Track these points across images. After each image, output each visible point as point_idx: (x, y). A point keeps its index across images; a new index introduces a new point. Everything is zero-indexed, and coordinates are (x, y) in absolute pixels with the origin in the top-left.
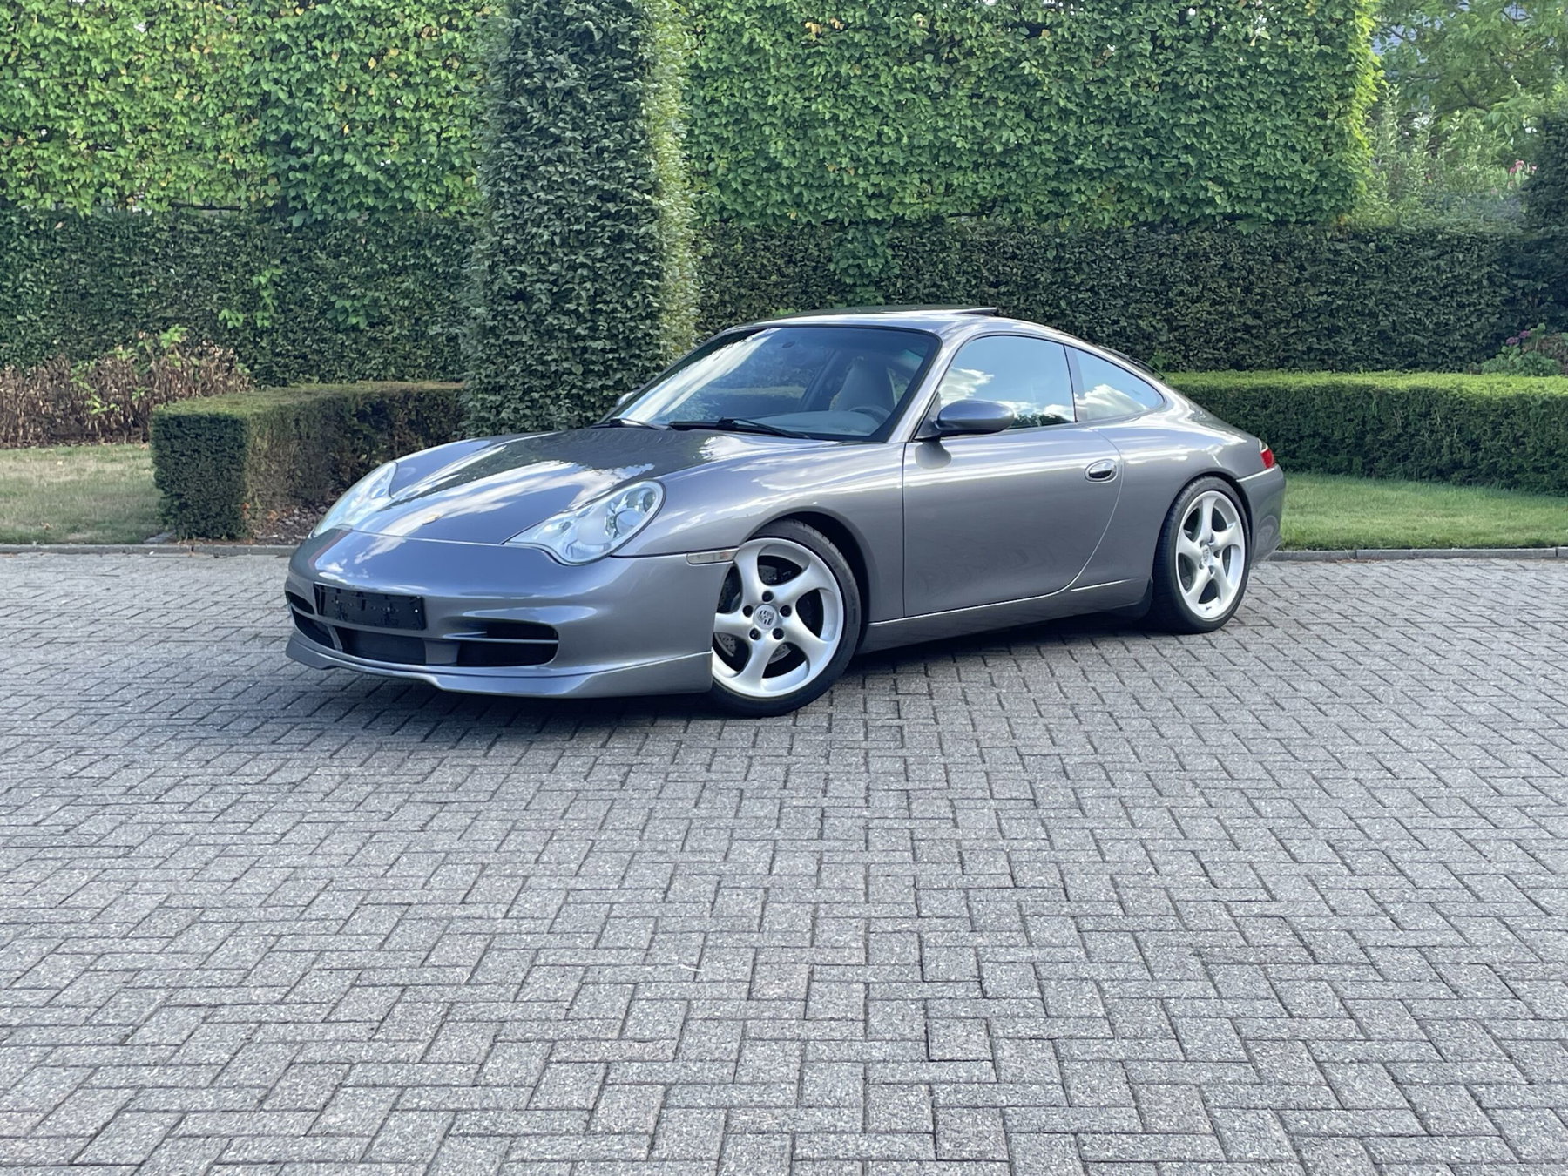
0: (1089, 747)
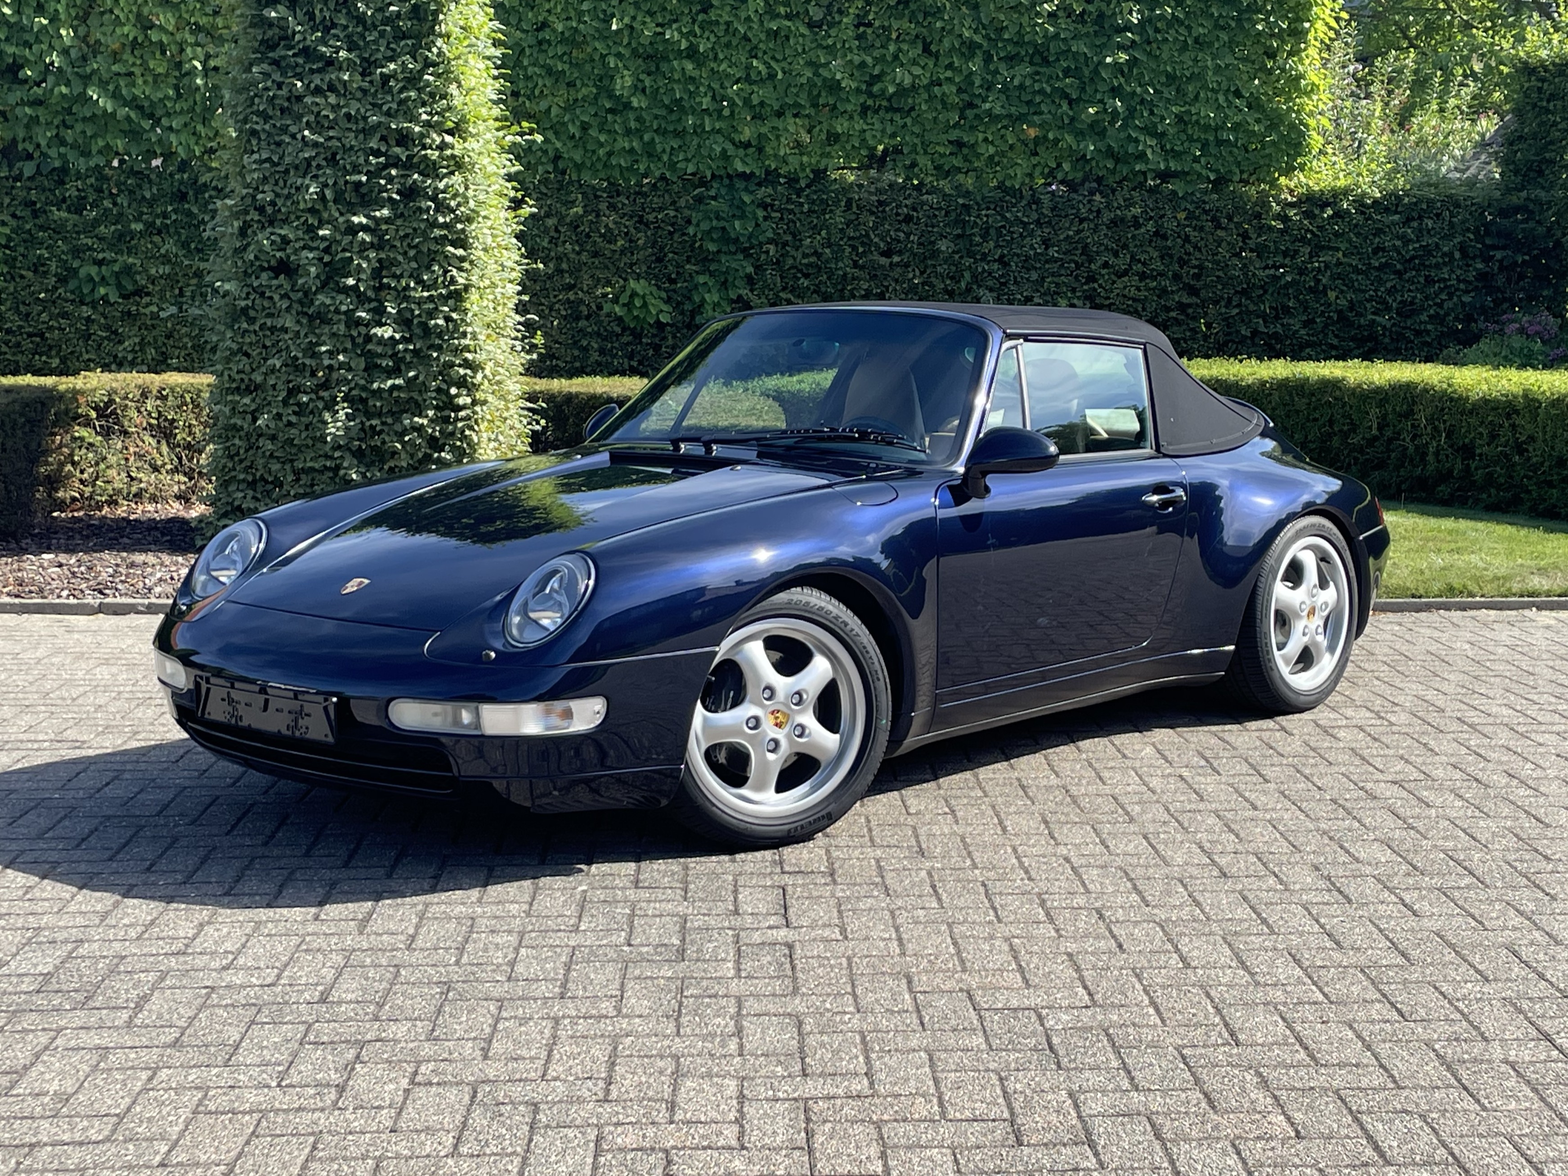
0: (1081, 991)
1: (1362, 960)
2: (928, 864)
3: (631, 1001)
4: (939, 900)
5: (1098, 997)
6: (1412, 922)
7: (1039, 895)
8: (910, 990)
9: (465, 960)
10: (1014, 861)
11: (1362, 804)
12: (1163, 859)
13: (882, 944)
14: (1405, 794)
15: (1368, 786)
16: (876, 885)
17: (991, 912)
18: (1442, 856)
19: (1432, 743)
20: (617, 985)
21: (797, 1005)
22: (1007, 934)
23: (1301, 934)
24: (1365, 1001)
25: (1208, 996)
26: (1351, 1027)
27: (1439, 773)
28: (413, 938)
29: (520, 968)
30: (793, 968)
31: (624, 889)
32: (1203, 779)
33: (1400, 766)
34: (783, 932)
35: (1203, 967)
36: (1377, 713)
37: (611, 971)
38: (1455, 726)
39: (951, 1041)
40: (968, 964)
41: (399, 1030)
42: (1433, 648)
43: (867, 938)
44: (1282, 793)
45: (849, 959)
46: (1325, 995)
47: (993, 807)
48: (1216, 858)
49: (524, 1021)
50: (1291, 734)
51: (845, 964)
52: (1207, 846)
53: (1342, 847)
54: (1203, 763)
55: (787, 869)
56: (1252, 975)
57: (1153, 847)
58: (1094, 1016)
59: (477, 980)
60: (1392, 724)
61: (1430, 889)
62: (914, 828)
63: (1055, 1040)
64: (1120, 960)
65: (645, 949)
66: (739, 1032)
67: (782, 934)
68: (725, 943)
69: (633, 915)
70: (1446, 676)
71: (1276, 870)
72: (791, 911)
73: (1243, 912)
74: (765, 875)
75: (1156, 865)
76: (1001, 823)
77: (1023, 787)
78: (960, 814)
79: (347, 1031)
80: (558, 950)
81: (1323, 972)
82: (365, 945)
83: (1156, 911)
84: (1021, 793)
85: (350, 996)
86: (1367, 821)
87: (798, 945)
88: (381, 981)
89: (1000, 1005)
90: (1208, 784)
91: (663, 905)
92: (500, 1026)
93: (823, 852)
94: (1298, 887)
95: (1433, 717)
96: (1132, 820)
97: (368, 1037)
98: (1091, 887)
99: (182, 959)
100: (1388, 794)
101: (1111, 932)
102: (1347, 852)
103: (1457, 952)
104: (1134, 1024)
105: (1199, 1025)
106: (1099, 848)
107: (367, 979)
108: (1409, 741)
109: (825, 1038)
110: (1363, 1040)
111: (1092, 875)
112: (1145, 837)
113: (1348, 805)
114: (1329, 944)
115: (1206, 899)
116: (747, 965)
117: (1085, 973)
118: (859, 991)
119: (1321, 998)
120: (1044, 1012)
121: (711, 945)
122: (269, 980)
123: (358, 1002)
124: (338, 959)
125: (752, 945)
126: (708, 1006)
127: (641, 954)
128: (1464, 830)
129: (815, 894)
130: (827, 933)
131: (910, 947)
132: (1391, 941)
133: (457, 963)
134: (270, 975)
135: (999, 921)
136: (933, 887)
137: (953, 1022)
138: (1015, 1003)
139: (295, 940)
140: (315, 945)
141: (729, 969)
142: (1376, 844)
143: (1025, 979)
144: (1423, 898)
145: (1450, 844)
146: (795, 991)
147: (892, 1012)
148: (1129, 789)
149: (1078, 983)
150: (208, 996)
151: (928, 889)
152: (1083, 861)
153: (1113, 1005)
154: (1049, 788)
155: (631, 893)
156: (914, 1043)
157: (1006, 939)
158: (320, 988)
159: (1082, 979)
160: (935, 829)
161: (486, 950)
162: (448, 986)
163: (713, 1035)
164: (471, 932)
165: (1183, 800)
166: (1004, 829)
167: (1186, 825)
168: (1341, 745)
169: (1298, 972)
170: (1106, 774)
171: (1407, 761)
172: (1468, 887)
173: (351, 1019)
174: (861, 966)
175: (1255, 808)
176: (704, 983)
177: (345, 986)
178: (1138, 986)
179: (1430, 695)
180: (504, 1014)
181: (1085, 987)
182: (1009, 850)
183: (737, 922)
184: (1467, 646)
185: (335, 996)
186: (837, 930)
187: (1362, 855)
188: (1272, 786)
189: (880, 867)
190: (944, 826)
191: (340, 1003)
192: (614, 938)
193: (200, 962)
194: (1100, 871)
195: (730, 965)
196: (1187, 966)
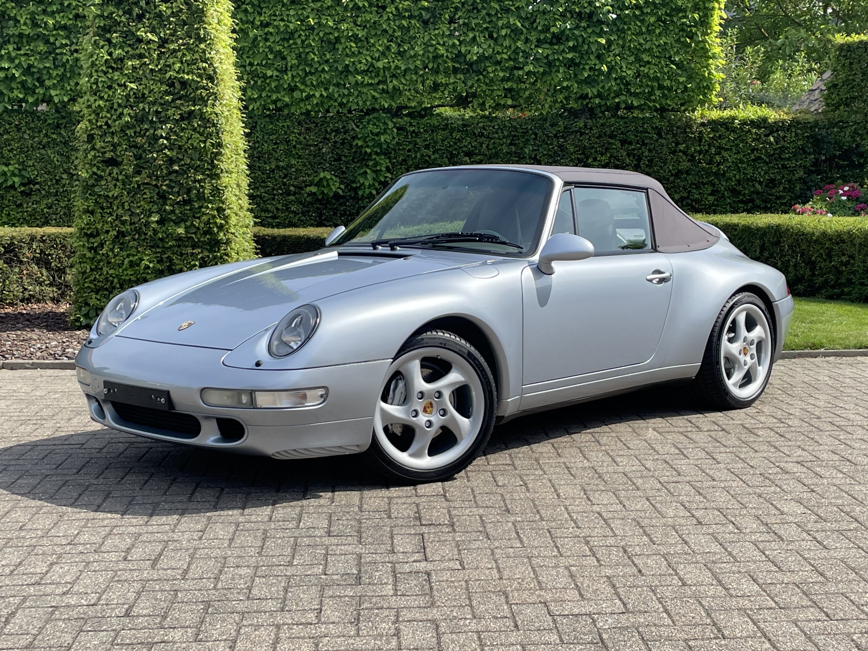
0: (618, 602)
1: (797, 579)
2: (513, 519)
3: (327, 612)
4: (521, 541)
5: (630, 606)
6: (824, 553)
7: (585, 537)
8: (507, 602)
9: (219, 586)
10: (566, 515)
11: (780, 476)
12: (659, 512)
13: (487, 572)
14: (805, 470)
15: (782, 465)
16: (481, 532)
17: (555, 550)
18: (836, 509)
19: (817, 437)
20: (317, 601)
21: (435, 613)
22: (567, 564)
23: (755, 562)
24: (803, 607)
25: (700, 603)
26: (797, 625)
27: (824, 456)
28: (186, 572)
29: (255, 592)
30: (431, 588)
31: (321, 537)
32: (678, 462)
33: (800, 452)
34: (423, 564)
35: (695, 585)
36: (780, 419)
37: (314, 591)
38: (830, 428)
39: (535, 637)
40: (544, 585)
41: (177, 635)
42: (806, 379)
43: (477, 568)
44: (729, 470)
45: (466, 581)
46: (776, 603)
47: (550, 481)
48: (694, 512)
49: (257, 627)
50: (729, 433)
51: (464, 586)
52: (687, 505)
53: (772, 504)
54: (677, 451)
55: (424, 522)
56: (727, 589)
57: (653, 506)
58: (628, 619)
59: (228, 599)
60: (790, 426)
61: (833, 531)
62: (502, 496)
63: (605, 636)
64: (640, 581)
65: (335, 577)
66: (397, 633)
67: (422, 566)
68: (386, 572)
69: (326, 555)
70: (817, 396)
71: (733, 519)
72: (428, 550)
73: (715, 548)
74: (410, 527)
75: (656, 517)
76: (556, 491)
77: (567, 468)
78: (530, 486)
79: (142, 635)
80: (280, 578)
81: (772, 587)
82: (156, 577)
83: (660, 547)
84: (566, 472)
85: (145, 612)
86: (785, 487)
87: (433, 574)
88: (165, 601)
89: (566, 613)
90: (682, 464)
91: (346, 547)
92: (242, 631)
93: (445, 511)
94: (748, 530)
95: (814, 422)
96: (638, 489)
97: (156, 640)
98: (617, 532)
99: (37, 587)
100: (795, 470)
101: (633, 562)
102: (776, 508)
103: (856, 573)
104: (655, 625)
105: (697, 625)
106: (620, 507)
107: (156, 599)
108: (803, 437)
109: (454, 636)
110: (805, 634)
111: (616, 524)
112: (648, 499)
113: (771, 477)
114: (774, 568)
115: (691, 539)
116: (401, 587)
117: (619, 590)
118: (474, 603)
119: (774, 605)
120: (596, 616)
121: (377, 574)
122: (93, 602)
123: (150, 616)
124: (137, 586)
125: (404, 573)
126: (377, 615)
127: (333, 580)
128: (846, 492)
129: (443, 539)
130: (451, 564)
131: (506, 574)
132: (813, 566)
133: (215, 588)
134: (93, 598)
135: (561, 555)
136: (517, 533)
137: (536, 625)
138: (576, 611)
139: (110, 574)
140: (123, 578)
141: (389, 590)
142: (793, 503)
143: (581, 595)
144: (828, 537)
145: (840, 502)
146: (433, 604)
147: (496, 618)
148: (634, 468)
149: (615, 597)
150: (52, 613)
151: (514, 535)
152: (610, 515)
153: (640, 612)
154: (584, 468)
155: (326, 540)
156: (512, 640)
157: (567, 568)
158: (126, 606)
159: (617, 594)
160: (516, 496)
161: (233, 579)
162: (208, 604)
163: (381, 635)
164: (224, 567)
165: (668, 475)
166: (558, 495)
167: (672, 490)
168: (762, 440)
169: (756, 588)
170: (618, 459)
171: (803, 449)
172: (856, 529)
173: (145, 628)
174: (474, 586)
175: (714, 480)
176: (374, 600)
177: (142, 605)
178: (654, 598)
179: (810, 408)
180: (245, 622)
181: (620, 599)
182: (563, 508)
183: (394, 558)
184: (827, 379)
185: (135, 611)
186: (457, 562)
187: (786, 510)
188: (722, 466)
189: (482, 521)
190: (521, 494)
191: (138, 616)
192: (316, 569)
193: (49, 589)
194: (621, 522)
195: (390, 587)
196: (684, 584)
